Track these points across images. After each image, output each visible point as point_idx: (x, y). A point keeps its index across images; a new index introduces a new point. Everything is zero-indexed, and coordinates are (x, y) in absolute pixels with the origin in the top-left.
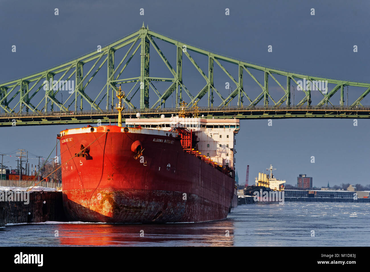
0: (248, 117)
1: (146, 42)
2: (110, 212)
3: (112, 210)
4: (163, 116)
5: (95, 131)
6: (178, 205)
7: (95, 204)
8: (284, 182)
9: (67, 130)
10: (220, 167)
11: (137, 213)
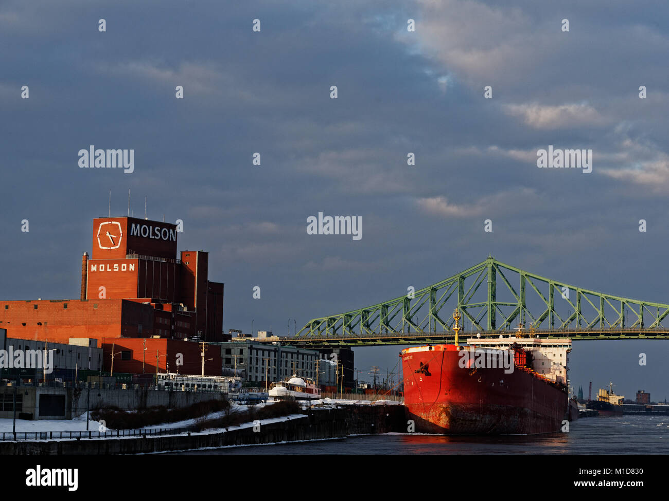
0: (586, 338)
1: (492, 270)
2: (447, 425)
3: (449, 423)
4: (501, 336)
5: (433, 349)
6: (511, 419)
7: (433, 417)
8: (623, 397)
9: (408, 348)
10: (553, 384)
11: (472, 426)
